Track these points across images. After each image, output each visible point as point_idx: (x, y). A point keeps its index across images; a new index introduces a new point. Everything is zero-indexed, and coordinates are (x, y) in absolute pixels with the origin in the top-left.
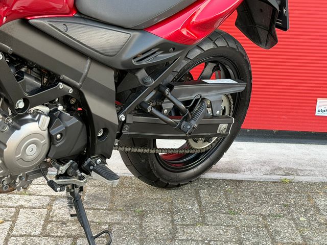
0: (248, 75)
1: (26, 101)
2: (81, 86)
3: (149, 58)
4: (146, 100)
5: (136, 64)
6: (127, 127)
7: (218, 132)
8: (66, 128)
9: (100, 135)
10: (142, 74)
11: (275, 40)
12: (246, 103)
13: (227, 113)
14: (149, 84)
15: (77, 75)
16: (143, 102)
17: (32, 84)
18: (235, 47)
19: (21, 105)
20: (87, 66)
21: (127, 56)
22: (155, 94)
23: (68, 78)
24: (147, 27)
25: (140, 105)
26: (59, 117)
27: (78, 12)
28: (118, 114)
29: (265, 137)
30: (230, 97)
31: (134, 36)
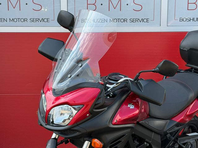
2: (151, 142)
4: (170, 145)
5: (168, 132)
10: (169, 135)
14: (172, 139)
15: (150, 139)
20: (153, 135)
21: (165, 130)
22: (173, 143)
23: (148, 140)
27: (150, 116)
30: (197, 140)
31: (167, 122)
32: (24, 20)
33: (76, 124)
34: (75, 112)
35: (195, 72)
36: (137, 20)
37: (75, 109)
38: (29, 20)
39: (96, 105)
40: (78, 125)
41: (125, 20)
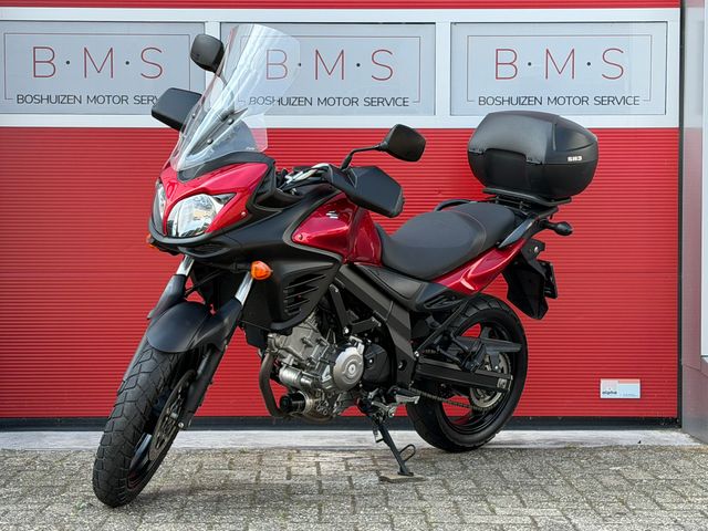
1: (349, 327)
2: (387, 322)
3: (437, 303)
5: (426, 308)
6: (419, 366)
7: (498, 386)
8: (376, 354)
9: (400, 367)
10: (430, 320)
13: (505, 372)
14: (436, 328)
15: (384, 311)
19: (347, 330)
20: (391, 306)
22: (442, 338)
23: (378, 314)
24: (433, 279)
27: (384, 264)
28: (414, 350)
31: (424, 285)
32: (121, 100)
33: (221, 231)
34: (218, 207)
35: (501, 203)
36: (381, 101)
37: (219, 200)
38: (131, 100)
39: (258, 195)
40: (224, 233)
41: (353, 101)
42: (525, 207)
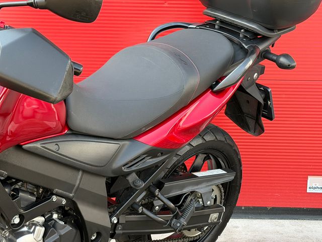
0: (237, 163)
1: (22, 217)
2: (73, 196)
3: (138, 164)
4: (137, 201)
6: (120, 227)
7: (209, 221)
8: (60, 236)
9: (93, 238)
10: (133, 177)
11: (262, 130)
12: (238, 188)
13: (218, 202)
14: (139, 187)
15: (69, 187)
16: (135, 203)
17: (27, 200)
18: (224, 140)
19: (16, 220)
20: (79, 177)
21: (117, 164)
22: (146, 194)
23: (61, 191)
24: (135, 136)
25: (132, 206)
26: (54, 226)
27: (69, 129)
28: (111, 217)
29: (260, 214)
30: (221, 186)
31: (123, 145)
42: (245, 37)
